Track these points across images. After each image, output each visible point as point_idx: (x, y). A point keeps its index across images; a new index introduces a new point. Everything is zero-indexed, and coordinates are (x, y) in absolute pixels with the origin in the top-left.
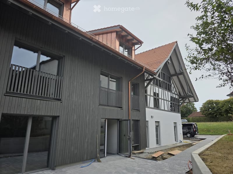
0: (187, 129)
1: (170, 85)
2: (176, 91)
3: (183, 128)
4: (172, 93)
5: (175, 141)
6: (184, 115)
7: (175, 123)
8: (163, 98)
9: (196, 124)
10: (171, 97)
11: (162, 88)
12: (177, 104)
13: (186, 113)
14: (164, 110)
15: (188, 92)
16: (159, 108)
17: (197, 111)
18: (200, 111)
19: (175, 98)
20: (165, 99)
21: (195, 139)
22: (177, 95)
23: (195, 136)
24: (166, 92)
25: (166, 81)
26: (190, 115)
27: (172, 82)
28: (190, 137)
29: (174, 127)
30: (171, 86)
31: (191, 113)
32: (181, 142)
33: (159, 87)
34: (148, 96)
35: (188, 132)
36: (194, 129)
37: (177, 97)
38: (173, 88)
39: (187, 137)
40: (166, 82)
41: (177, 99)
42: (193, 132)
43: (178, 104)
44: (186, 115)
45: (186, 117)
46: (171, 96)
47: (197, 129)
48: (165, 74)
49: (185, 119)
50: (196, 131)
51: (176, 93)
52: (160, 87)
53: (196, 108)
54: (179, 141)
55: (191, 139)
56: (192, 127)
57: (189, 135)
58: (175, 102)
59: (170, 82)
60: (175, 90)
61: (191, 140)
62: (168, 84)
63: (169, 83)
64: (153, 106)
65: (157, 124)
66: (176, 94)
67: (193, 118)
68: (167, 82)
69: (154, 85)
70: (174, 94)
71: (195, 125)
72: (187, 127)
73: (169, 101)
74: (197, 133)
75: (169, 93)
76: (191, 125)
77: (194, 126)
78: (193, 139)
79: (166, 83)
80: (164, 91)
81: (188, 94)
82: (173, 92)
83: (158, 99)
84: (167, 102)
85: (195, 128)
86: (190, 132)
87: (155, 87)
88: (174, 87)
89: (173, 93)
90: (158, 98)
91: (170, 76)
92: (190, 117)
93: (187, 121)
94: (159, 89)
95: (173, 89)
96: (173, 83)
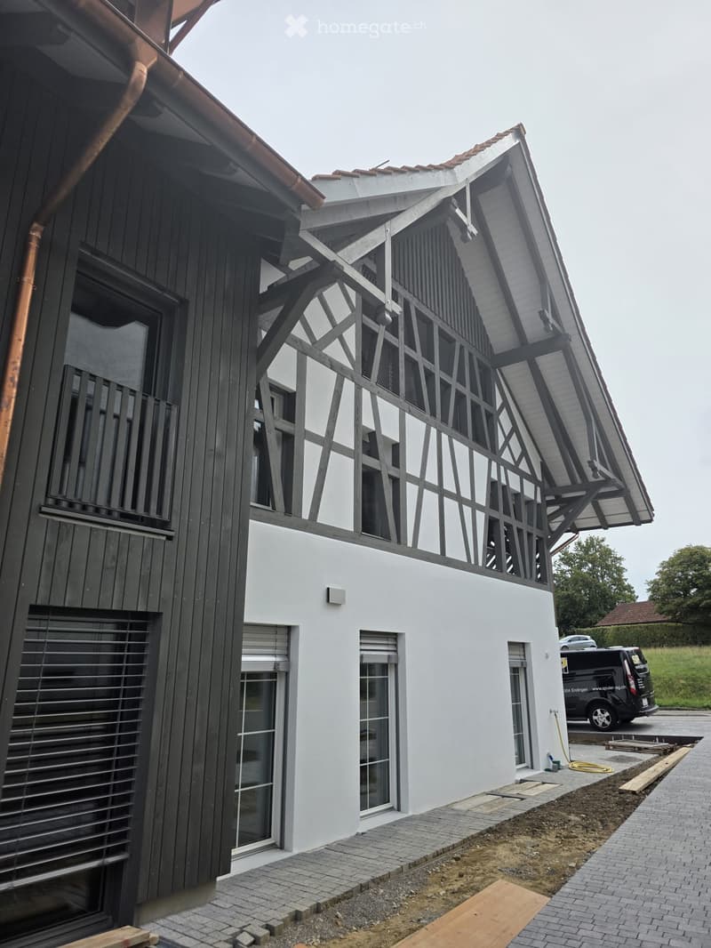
0: (595, 683)
1: (489, 416)
2: (524, 453)
3: (567, 679)
4: (501, 462)
5: (520, 760)
6: (583, 616)
7: (518, 647)
8: (431, 477)
9: (639, 653)
10: (493, 485)
11: (433, 414)
12: (530, 535)
13: (592, 608)
14: (442, 559)
15: (593, 457)
16: (400, 538)
17: (633, 598)
18: (651, 598)
19: (517, 496)
20: (449, 485)
21: (639, 738)
22: (532, 478)
23: (636, 721)
24: (462, 450)
25: (461, 380)
26: (607, 617)
27: (499, 401)
28: (611, 729)
29: (514, 670)
30: (492, 418)
31: (612, 609)
32: (557, 766)
33: (406, 405)
34: (307, 444)
35: (598, 697)
36: (632, 682)
37: (529, 491)
38: (507, 438)
39: (594, 726)
40: (461, 388)
41: (529, 502)
42: (624, 697)
43: (536, 533)
44: (590, 618)
45: (591, 625)
46: (494, 476)
47: (647, 680)
48: (451, 341)
49: (587, 633)
50: (640, 692)
51: (523, 466)
52: (414, 409)
53: (629, 588)
54: (542, 763)
55: (618, 738)
56: (617, 669)
57: (602, 717)
58: (518, 517)
59: (489, 398)
60: (517, 452)
61: (615, 748)
62: (475, 407)
63: (479, 400)
64: (348, 524)
65: (379, 655)
66: (522, 475)
67: (618, 629)
68: (466, 391)
69: (363, 380)
70: (515, 469)
71: (636, 659)
72: (591, 671)
73: (481, 508)
74: (645, 702)
75: (481, 460)
76: (616, 658)
77: (632, 665)
78: (628, 738)
79: (460, 397)
80: (445, 437)
81: (594, 469)
82: (506, 456)
83: (395, 481)
84: (467, 510)
85: (636, 677)
86: (610, 701)
87: (373, 395)
88: (515, 429)
89: (507, 466)
90: (394, 472)
91: (486, 362)
92: (608, 626)
93: (592, 641)
94: (408, 416)
95: (506, 443)
96: (505, 404)
